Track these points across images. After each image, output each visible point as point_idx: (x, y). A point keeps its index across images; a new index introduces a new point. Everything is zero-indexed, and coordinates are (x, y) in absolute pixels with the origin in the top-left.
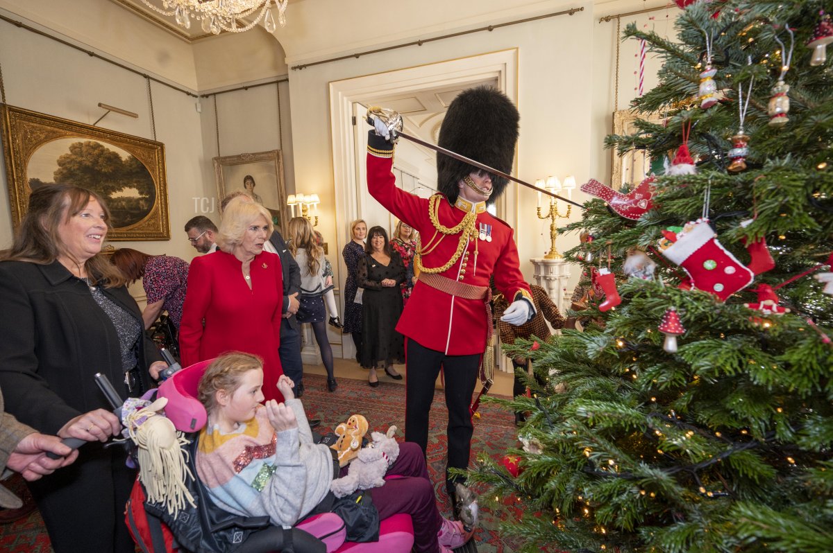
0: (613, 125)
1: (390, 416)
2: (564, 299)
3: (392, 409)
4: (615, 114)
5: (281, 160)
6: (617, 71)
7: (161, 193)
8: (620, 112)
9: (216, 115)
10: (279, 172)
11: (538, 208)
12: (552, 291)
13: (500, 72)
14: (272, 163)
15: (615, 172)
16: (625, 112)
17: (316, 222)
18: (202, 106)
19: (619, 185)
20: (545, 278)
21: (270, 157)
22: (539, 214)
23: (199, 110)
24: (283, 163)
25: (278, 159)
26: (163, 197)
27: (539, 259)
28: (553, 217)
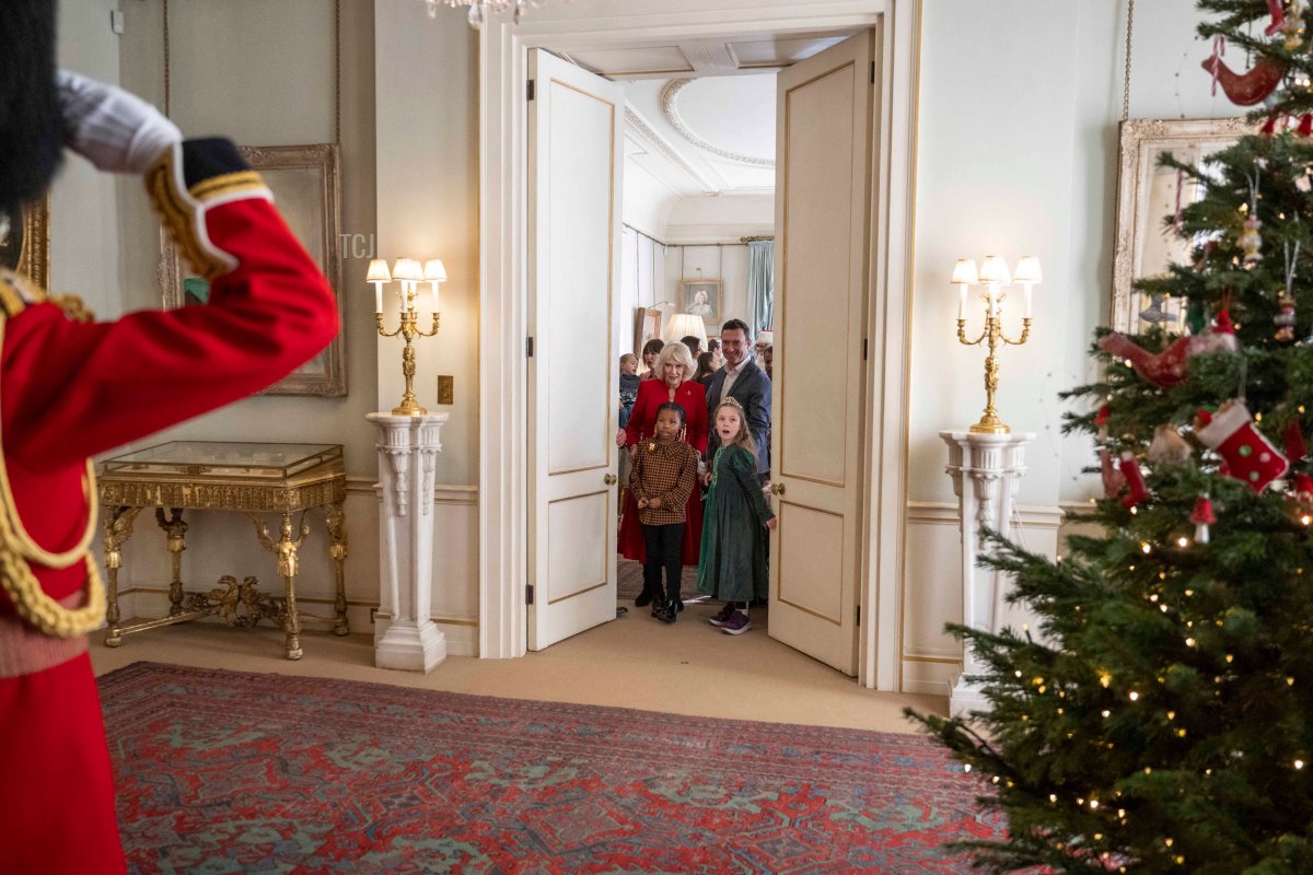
0: (1119, 149)
1: (641, 768)
2: (1011, 523)
3: (640, 756)
4: (1125, 126)
5: (337, 171)
6: (1129, 35)
7: (33, 234)
8: (1136, 123)
9: (166, 44)
10: (331, 195)
11: (960, 321)
12: (986, 503)
13: (881, 16)
14: (315, 172)
15: (1120, 249)
16: (1145, 123)
17: (435, 327)
18: (125, 20)
19: (1129, 275)
20: (972, 474)
21: (305, 159)
22: (960, 333)
23: (119, 28)
24: (342, 178)
25: (331, 166)
26: (37, 247)
27: (960, 434)
28: (991, 342)
